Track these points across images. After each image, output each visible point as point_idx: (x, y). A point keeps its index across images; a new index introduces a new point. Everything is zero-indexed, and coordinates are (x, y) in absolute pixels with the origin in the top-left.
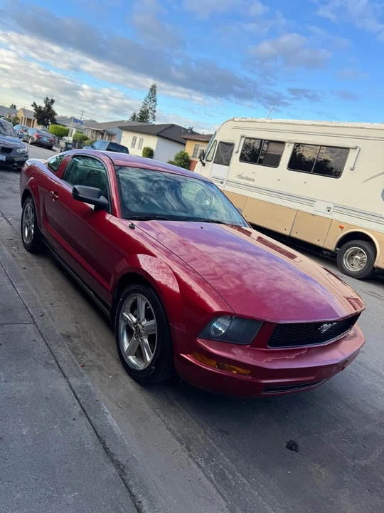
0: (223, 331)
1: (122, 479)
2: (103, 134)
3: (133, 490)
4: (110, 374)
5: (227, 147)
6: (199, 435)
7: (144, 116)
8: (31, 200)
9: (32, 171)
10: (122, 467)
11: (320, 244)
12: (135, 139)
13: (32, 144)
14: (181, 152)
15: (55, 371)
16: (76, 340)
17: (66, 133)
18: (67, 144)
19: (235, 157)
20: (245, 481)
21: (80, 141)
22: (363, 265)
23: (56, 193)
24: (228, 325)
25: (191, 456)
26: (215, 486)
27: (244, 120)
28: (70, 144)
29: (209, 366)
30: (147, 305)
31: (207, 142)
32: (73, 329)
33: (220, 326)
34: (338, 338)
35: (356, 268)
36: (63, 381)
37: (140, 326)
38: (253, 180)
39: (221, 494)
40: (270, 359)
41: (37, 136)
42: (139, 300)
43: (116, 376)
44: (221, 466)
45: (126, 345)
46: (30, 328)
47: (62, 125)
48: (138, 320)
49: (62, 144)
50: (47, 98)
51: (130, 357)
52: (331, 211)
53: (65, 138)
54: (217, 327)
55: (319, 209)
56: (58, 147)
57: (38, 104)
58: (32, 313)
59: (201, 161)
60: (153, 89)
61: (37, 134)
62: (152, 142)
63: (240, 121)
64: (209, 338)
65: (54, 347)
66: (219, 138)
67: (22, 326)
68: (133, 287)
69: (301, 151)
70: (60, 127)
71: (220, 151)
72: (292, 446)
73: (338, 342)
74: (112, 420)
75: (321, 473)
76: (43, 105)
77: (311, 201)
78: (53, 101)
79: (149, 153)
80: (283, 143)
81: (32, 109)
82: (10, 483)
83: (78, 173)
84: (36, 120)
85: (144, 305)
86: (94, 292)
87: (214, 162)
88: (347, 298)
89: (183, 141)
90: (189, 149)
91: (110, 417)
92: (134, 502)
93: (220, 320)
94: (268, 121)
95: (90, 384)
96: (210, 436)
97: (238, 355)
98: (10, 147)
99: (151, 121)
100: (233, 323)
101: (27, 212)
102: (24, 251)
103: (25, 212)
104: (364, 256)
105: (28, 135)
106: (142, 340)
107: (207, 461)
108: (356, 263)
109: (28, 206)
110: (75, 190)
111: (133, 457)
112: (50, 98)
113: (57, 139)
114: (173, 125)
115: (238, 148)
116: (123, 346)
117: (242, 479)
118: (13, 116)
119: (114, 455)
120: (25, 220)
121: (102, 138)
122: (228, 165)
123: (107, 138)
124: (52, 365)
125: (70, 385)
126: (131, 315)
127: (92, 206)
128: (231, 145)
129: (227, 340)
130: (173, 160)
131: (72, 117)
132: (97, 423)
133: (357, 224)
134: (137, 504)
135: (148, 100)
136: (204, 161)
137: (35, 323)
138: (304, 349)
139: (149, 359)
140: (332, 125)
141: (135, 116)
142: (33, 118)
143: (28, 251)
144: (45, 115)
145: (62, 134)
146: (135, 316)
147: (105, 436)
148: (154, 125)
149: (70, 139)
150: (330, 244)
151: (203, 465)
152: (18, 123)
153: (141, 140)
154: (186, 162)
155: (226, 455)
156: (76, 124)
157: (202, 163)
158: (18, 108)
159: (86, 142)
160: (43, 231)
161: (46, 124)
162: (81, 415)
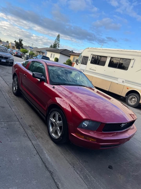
0: (86, 126)
1: (52, 177)
2: (40, 53)
3: (56, 181)
4: (45, 140)
5: (86, 58)
6: (77, 163)
7: (55, 46)
8: (16, 77)
9: (16, 66)
10: (51, 173)
11: (120, 94)
12: (52, 54)
13: (14, 56)
14: (69, 60)
15: (27, 139)
16: (33, 128)
17: (27, 52)
18: (27, 56)
19: (89, 62)
20: (94, 179)
21: (32, 55)
22: (136, 102)
23: (26, 75)
24: (88, 123)
25: (75, 170)
26: (83, 180)
27: (92, 48)
28: (28, 56)
29: (81, 138)
30: (59, 116)
31: (79, 56)
32: (32, 124)
33: (85, 124)
34: (127, 129)
35: (133, 104)
36: (30, 142)
37: (56, 123)
38: (95, 70)
39: (85, 183)
40: (103, 136)
41: (16, 53)
42: (56, 114)
43: (47, 141)
44: (85, 174)
45: (51, 130)
46: (17, 123)
47: (25, 49)
48: (56, 121)
49: (25, 56)
50: (20, 39)
51: (52, 134)
52: (124, 82)
53: (26, 53)
54: (84, 124)
55: (119, 81)
56: (24, 57)
57: (17, 41)
58: (18, 117)
59: (76, 63)
60: (59, 36)
61: (16, 52)
62: (58, 56)
63: (91, 49)
64: (82, 128)
65: (26, 130)
66: (83, 55)
67: (15, 122)
68: (54, 109)
69: (113, 60)
70: (24, 49)
71: (83, 60)
72: (110, 167)
73: (127, 130)
74: (48, 156)
75: (121, 177)
76: (19, 42)
77: (117, 79)
78: (22, 40)
79: (57, 60)
80: (107, 57)
81: (14, 43)
82: (14, 177)
83: (34, 68)
84: (16, 47)
85: (58, 116)
86: (39, 111)
87: (81, 64)
88: (130, 115)
89: (69, 55)
90: (72, 58)
91: (46, 155)
92: (56, 185)
93: (85, 122)
94: (101, 49)
95: (39, 143)
96: (81, 163)
97: (92, 134)
98: (7, 57)
99: (57, 47)
100: (90, 123)
101: (15, 81)
102: (13, 95)
103: (14, 81)
104: (136, 99)
105: (13, 53)
106: (57, 128)
107: (80, 172)
108: (133, 102)
109: (15, 79)
110: (33, 74)
111: (55, 169)
112: (21, 39)
113: (23, 54)
114: (66, 49)
115: (90, 58)
116: (50, 130)
117: (93, 178)
118: (8, 45)
119: (49, 168)
120: (14, 84)
121: (40, 54)
122: (86, 64)
123: (42, 54)
124: (26, 136)
125: (32, 143)
126: (53, 119)
127: (39, 80)
128: (88, 57)
129: (88, 129)
130: (65, 62)
131: (29, 46)
132: (42, 157)
133: (133, 87)
134: (57, 185)
135: (57, 40)
136: (77, 63)
137: (19, 121)
138: (115, 133)
139: (59, 135)
140: (125, 51)
141: (52, 46)
142: (15, 46)
143: (15, 95)
144: (19, 45)
145: (25, 52)
146: (55, 120)
147: (45, 162)
148: (59, 49)
149: (28, 54)
150: (123, 94)
151: (79, 173)
152: (9, 48)
153: (54, 55)
154: (70, 63)
155: (87, 170)
156: (30, 48)
157: (77, 64)
158: (9, 42)
159: (34, 55)
160: (21, 88)
161: (19, 49)
162: (37, 154)
